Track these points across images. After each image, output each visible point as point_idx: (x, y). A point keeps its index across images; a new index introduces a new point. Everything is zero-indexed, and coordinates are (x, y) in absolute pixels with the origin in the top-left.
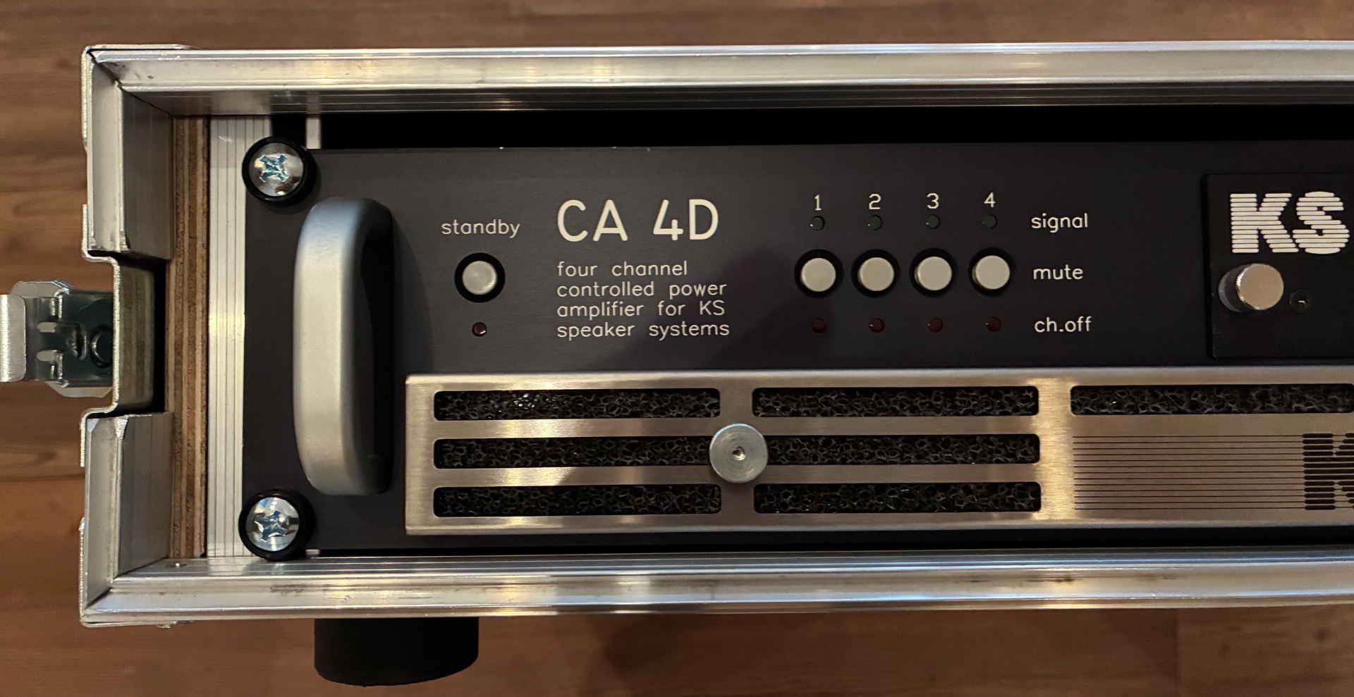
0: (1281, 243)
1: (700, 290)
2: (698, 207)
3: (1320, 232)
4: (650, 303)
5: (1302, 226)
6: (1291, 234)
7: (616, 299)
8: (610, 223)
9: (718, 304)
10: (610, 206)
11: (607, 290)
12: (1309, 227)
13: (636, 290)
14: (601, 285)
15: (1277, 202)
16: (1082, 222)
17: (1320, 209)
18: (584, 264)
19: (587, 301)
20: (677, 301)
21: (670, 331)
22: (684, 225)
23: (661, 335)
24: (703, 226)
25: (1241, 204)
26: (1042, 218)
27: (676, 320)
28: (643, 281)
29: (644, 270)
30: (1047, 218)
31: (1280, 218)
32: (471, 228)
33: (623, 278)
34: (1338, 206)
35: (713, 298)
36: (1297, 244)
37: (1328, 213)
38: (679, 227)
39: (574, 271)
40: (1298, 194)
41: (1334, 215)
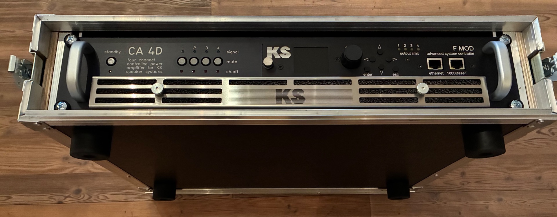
0: (277, 56)
1: (157, 64)
2: (158, 49)
3: (285, 54)
4: (146, 67)
5: (281, 53)
6: (279, 54)
7: (139, 66)
8: (140, 51)
9: (161, 67)
10: (140, 48)
11: (138, 64)
12: (283, 53)
13: (144, 64)
14: (136, 63)
15: (276, 48)
16: (237, 52)
17: (285, 50)
18: (133, 59)
19: (133, 66)
20: (152, 66)
21: (150, 72)
22: (155, 52)
23: (148, 73)
24: (159, 52)
25: (269, 49)
26: (229, 51)
27: (152, 70)
28: (145, 63)
29: (145, 60)
30: (230, 52)
31: (277, 51)
32: (110, 52)
33: (141, 62)
34: (289, 49)
35: (160, 66)
36: (280, 57)
37: (287, 51)
38: (154, 52)
39: (131, 60)
40: (281, 47)
41: (288, 51)
